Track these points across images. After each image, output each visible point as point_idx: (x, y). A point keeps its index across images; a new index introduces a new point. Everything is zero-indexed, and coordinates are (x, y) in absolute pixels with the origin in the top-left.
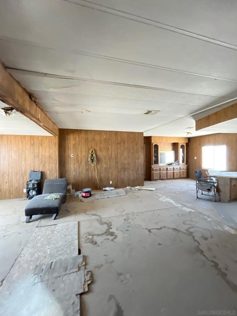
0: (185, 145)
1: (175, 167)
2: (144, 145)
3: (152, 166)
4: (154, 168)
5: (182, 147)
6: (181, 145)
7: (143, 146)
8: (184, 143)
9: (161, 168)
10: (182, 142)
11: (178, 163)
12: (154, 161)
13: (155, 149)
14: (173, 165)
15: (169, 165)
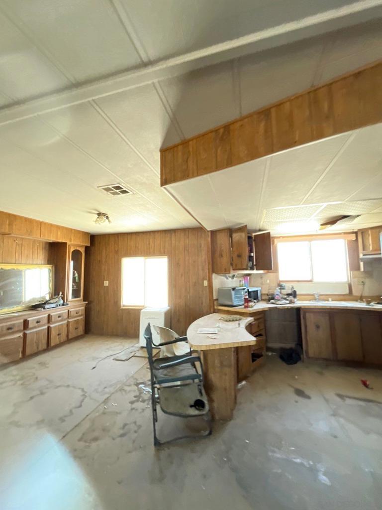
0: (82, 250)
1: (54, 314)
5: (76, 255)
6: (72, 250)
8: (81, 246)
10: (74, 244)
11: (63, 298)
14: (47, 306)
15: (34, 308)
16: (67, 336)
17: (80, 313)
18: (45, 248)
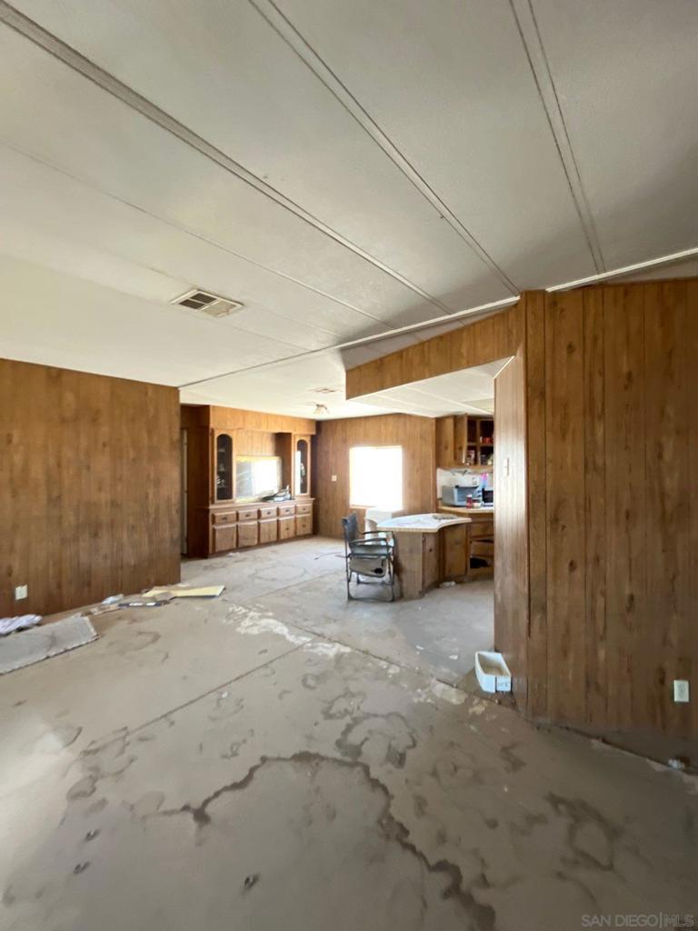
0: (308, 440)
1: (282, 507)
2: (182, 434)
3: (211, 507)
4: (217, 514)
5: (301, 445)
6: (297, 440)
7: (176, 436)
8: (306, 436)
9: (240, 512)
10: (300, 433)
11: (290, 492)
12: (219, 490)
13: (222, 450)
14: (276, 499)
15: (266, 499)
16: (295, 533)
17: (307, 510)
18: (272, 440)
